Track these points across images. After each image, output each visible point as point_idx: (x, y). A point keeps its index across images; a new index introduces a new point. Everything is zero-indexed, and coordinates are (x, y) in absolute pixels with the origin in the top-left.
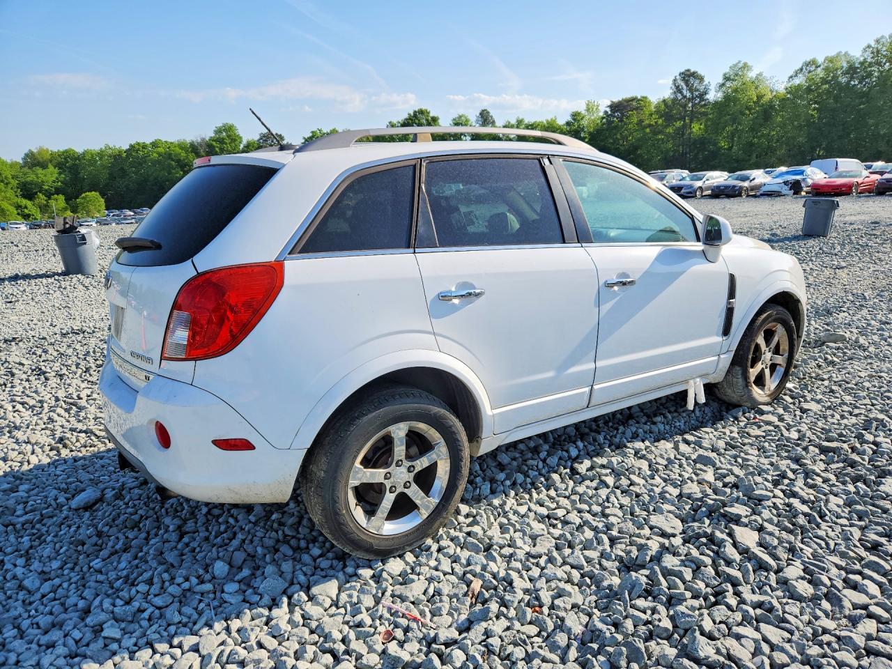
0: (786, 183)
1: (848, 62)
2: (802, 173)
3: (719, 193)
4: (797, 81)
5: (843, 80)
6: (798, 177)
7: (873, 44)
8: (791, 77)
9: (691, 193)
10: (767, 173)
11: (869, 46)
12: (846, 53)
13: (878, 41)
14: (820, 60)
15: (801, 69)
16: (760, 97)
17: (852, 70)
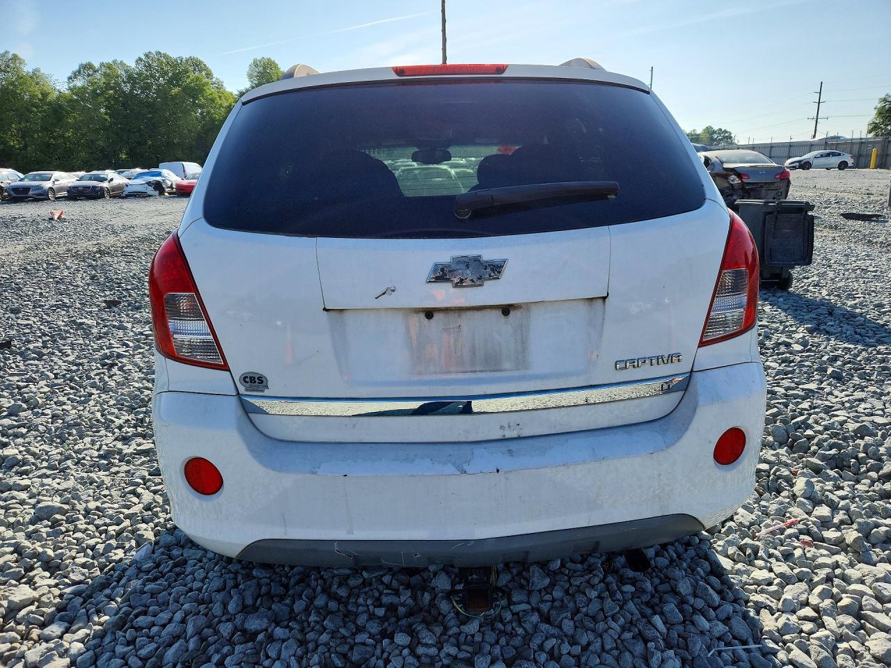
0: (149, 183)
1: (126, 71)
2: (159, 174)
3: (75, 194)
4: (79, 83)
5: (127, 88)
6: (158, 179)
7: (143, 57)
8: (70, 78)
9: (42, 195)
10: (119, 173)
11: (140, 59)
12: (121, 62)
13: (147, 56)
14: (97, 65)
15: (79, 72)
16: (45, 95)
17: (131, 78)
